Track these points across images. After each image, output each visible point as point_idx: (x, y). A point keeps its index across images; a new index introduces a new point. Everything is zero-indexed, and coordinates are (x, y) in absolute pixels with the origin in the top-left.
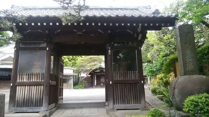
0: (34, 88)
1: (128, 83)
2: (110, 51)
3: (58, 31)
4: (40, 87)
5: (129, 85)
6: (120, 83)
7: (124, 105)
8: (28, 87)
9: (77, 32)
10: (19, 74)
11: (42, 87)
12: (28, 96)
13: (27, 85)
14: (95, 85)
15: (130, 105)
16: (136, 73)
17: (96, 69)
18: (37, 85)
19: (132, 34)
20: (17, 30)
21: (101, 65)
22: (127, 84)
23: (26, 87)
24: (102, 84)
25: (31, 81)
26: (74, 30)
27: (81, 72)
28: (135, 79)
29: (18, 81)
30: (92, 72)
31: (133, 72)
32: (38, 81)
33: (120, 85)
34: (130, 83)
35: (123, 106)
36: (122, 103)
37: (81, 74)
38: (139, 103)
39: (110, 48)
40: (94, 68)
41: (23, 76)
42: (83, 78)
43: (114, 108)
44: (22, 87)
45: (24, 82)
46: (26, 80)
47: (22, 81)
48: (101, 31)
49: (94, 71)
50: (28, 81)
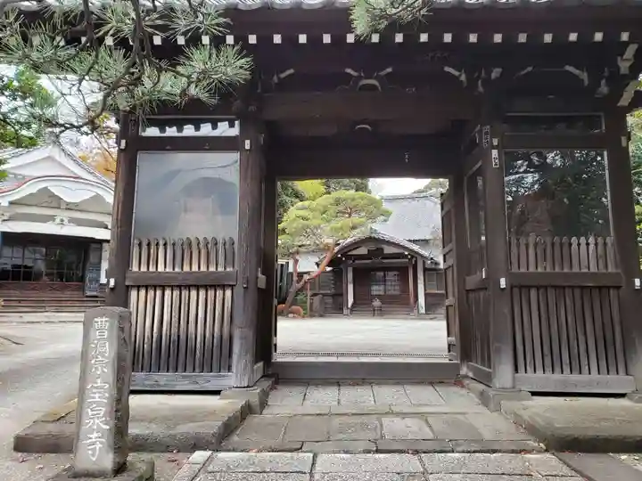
0: (197, 300)
1: (572, 287)
2: (495, 153)
3: (283, 75)
4: (220, 293)
5: (577, 292)
6: (538, 288)
7: (557, 376)
8: (175, 293)
9: (360, 78)
10: (136, 242)
11: (228, 293)
12: (174, 330)
13: (169, 286)
14: (350, 305)
15: (585, 377)
16: (605, 244)
17: (356, 244)
18: (206, 287)
19: (586, 82)
21: (375, 226)
22: (567, 290)
23: (168, 292)
24: (377, 303)
25: (186, 268)
26: (349, 71)
27: (298, 253)
28: (603, 270)
29: (135, 268)
30: (337, 253)
31: (591, 240)
32: (212, 269)
33: (541, 291)
34: (583, 288)
35: (553, 380)
36: (549, 369)
37: (296, 261)
38: (622, 369)
39: (495, 142)
40: (349, 240)
41: (152, 250)
42: (306, 277)
43: (518, 387)
44: (151, 293)
45: (157, 273)
46: (165, 267)
47: (151, 269)
48: (457, 73)
49: (345, 250)
50: (174, 269)
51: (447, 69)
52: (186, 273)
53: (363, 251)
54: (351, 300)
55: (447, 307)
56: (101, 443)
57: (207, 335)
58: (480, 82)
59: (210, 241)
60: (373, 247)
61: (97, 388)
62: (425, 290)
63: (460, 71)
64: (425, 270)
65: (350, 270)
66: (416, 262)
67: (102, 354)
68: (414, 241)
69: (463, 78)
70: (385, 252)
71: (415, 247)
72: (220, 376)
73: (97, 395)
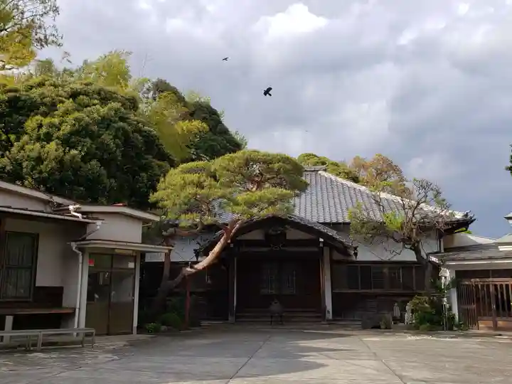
53: (256, 235)
70: (288, 237)
71: (332, 233)
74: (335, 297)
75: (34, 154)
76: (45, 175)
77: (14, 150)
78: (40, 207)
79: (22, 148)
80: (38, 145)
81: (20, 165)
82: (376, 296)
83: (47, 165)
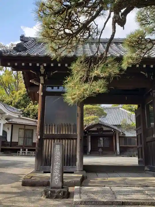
4: (72, 141)
10: (46, 124)
13: (53, 138)
14: (89, 151)
20: (44, 70)
21: (100, 119)
23: (56, 140)
29: (45, 133)
30: (85, 130)
41: (51, 127)
44: (50, 141)
45: (52, 134)
46: (55, 132)
47: (50, 133)
48: (144, 74)
49: (88, 129)
50: (57, 133)
51: (141, 72)
52: (61, 134)
53: (95, 129)
54: (90, 149)
55: (138, 148)
56: (58, 179)
57: (68, 154)
58: (152, 77)
59: (68, 125)
60: (99, 128)
61: (56, 164)
62: (119, 145)
63: (145, 73)
64: (119, 137)
65: (90, 137)
66: (116, 134)
67: (58, 155)
68: (116, 125)
69: (146, 75)
70: (104, 129)
71: (116, 128)
72: (72, 167)
73: (57, 167)
74: (120, 147)
75: (32, 108)
76: (35, 114)
77: (27, 107)
78: (34, 123)
79: (29, 107)
80: (33, 106)
81: (29, 111)
82: (133, 147)
83: (36, 111)
